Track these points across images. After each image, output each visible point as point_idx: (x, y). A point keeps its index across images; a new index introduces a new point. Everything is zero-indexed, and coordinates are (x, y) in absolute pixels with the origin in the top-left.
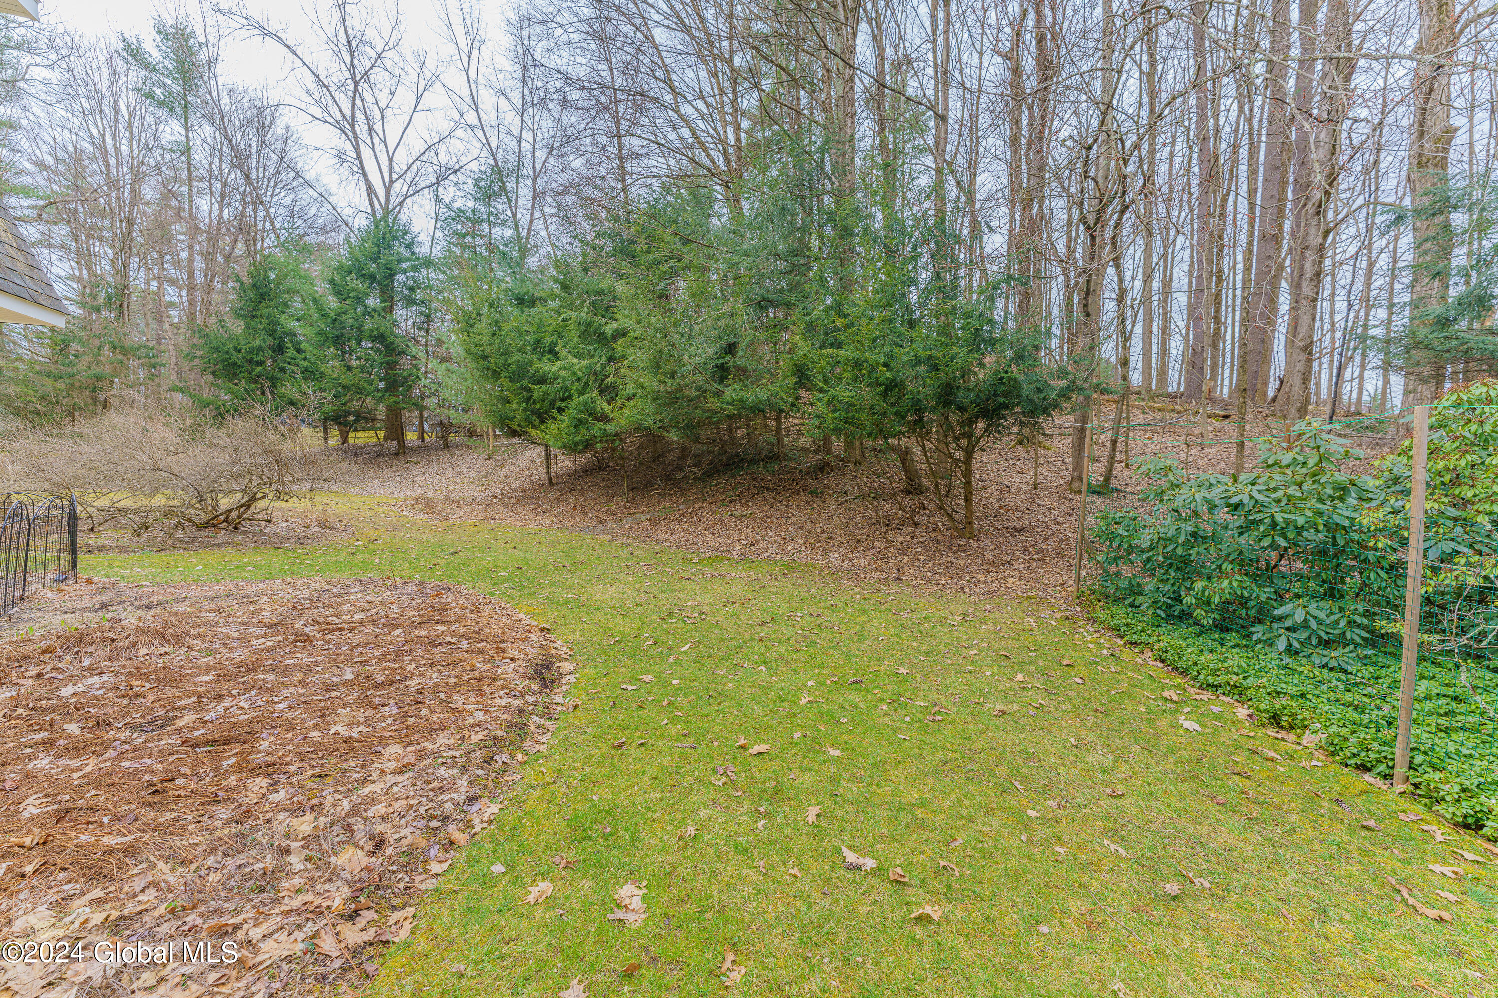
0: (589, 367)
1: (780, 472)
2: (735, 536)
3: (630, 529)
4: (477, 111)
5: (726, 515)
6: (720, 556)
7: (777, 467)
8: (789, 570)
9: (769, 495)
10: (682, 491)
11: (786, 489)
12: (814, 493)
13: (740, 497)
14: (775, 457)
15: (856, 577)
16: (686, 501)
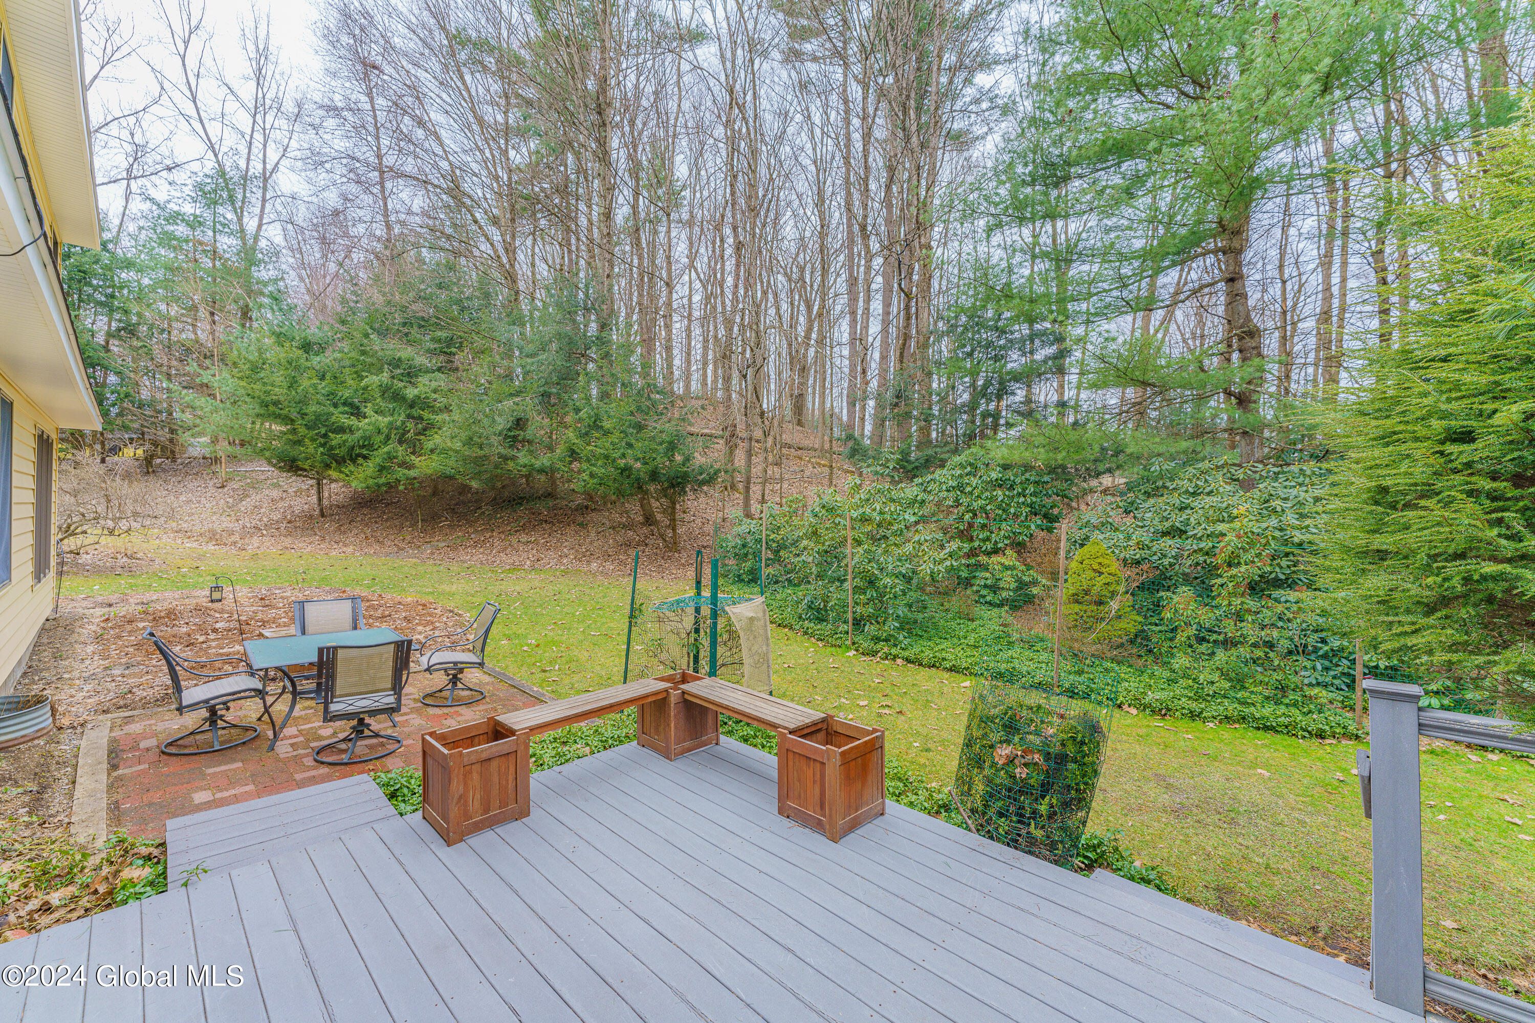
0: (391, 423)
1: (555, 508)
2: (525, 555)
3: (432, 553)
4: (194, 102)
5: (514, 541)
6: (514, 568)
7: (551, 504)
8: (565, 573)
9: (547, 526)
10: (470, 523)
11: (560, 522)
12: (582, 525)
13: (524, 528)
14: (549, 495)
15: (606, 575)
16: (476, 531)
